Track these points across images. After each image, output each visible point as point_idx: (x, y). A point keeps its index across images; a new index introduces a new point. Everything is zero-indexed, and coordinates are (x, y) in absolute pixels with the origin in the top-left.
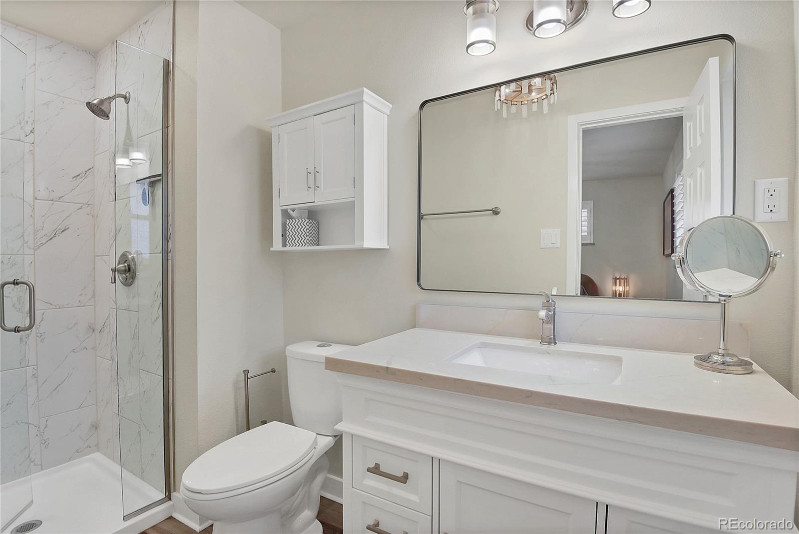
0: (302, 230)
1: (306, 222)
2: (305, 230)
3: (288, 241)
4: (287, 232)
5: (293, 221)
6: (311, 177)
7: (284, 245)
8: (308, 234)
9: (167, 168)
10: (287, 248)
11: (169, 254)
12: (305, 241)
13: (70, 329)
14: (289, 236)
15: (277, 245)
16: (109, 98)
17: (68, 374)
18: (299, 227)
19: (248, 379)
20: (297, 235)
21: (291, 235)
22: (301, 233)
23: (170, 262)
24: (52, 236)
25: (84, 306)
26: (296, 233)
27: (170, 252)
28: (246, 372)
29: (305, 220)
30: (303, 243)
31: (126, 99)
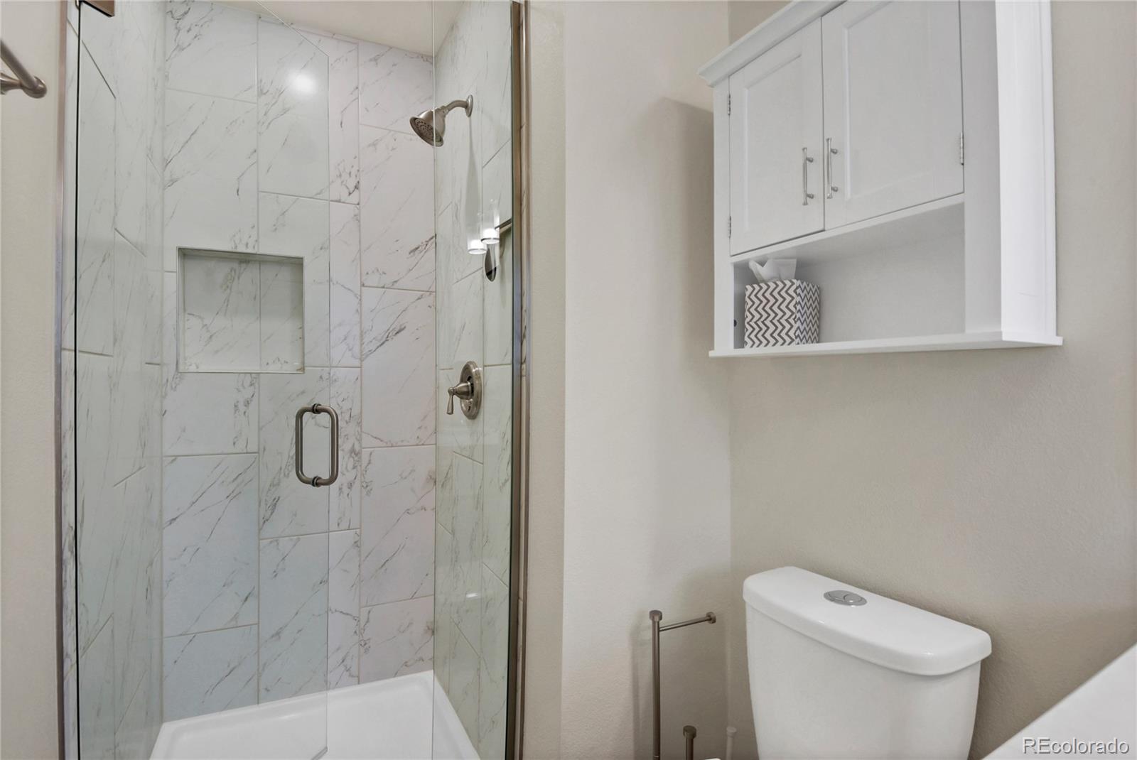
0: (783, 307)
1: (794, 287)
2: (791, 306)
3: (747, 334)
4: (747, 313)
5: (761, 288)
6: (815, 171)
7: (740, 343)
8: (799, 315)
9: (521, 204)
10: (747, 351)
11: (524, 366)
12: (791, 333)
13: (405, 478)
14: (752, 323)
15: (724, 343)
16: (443, 108)
17: (400, 546)
18: (777, 300)
19: (659, 631)
20: (770, 318)
21: (755, 320)
22: (782, 314)
23: (524, 379)
24: (384, 339)
25: (423, 445)
26: (769, 315)
27: (524, 361)
28: (656, 615)
29: (793, 284)
30: (786, 338)
31: (467, 107)
